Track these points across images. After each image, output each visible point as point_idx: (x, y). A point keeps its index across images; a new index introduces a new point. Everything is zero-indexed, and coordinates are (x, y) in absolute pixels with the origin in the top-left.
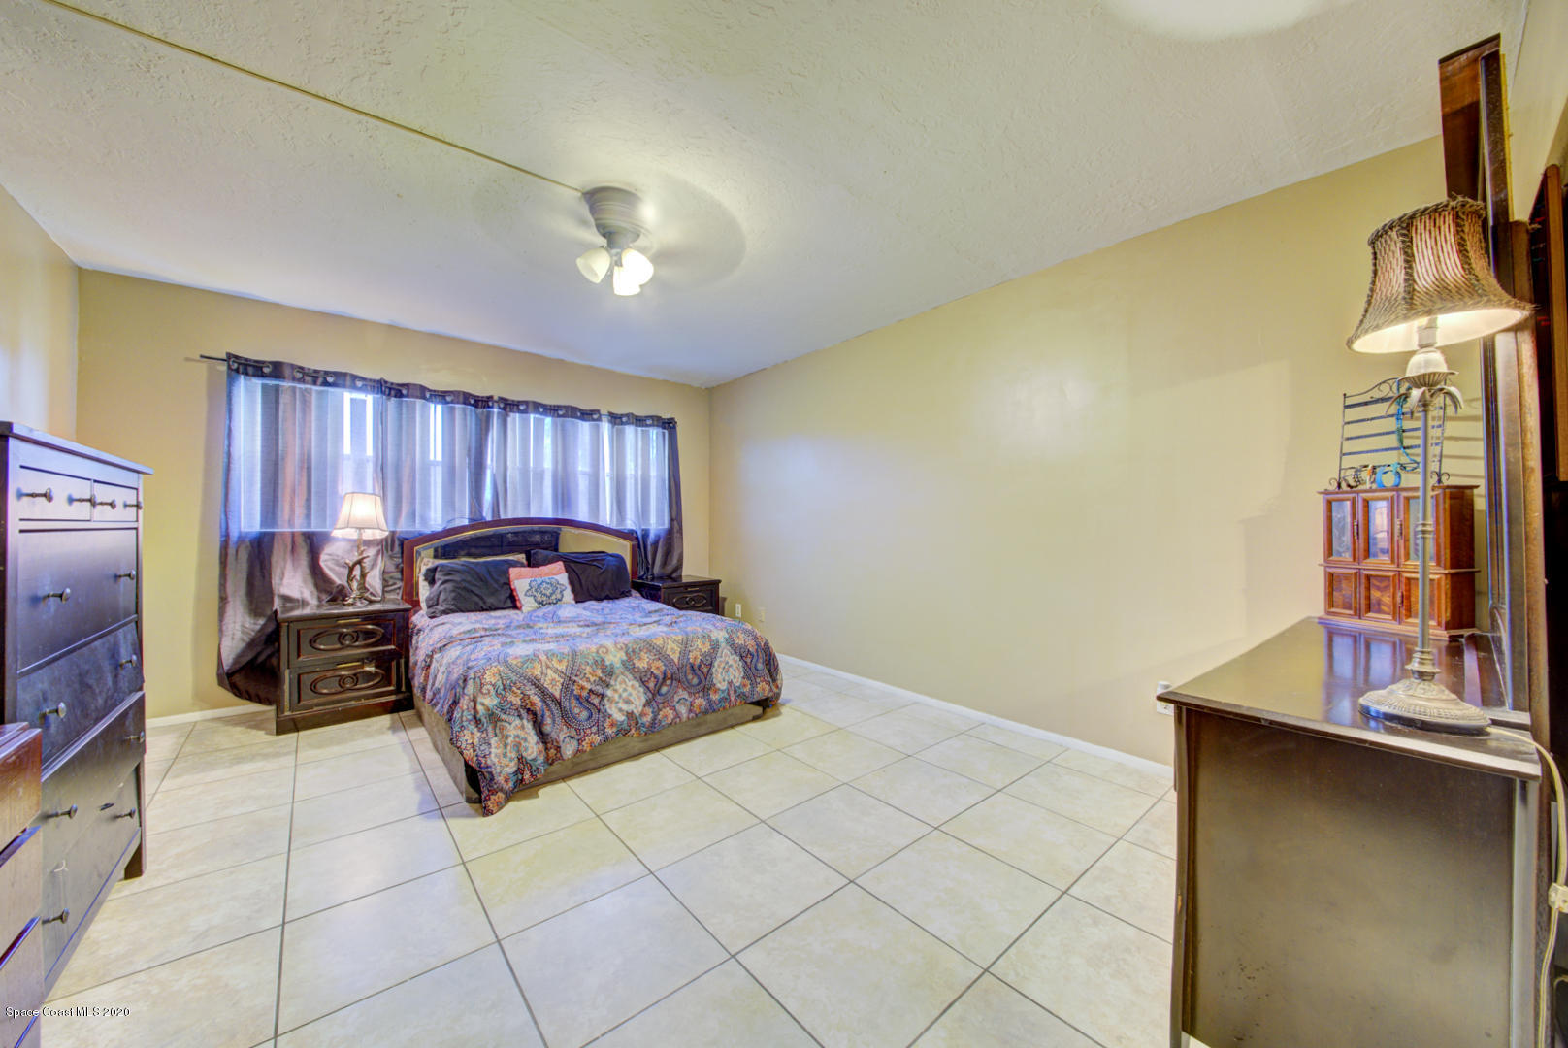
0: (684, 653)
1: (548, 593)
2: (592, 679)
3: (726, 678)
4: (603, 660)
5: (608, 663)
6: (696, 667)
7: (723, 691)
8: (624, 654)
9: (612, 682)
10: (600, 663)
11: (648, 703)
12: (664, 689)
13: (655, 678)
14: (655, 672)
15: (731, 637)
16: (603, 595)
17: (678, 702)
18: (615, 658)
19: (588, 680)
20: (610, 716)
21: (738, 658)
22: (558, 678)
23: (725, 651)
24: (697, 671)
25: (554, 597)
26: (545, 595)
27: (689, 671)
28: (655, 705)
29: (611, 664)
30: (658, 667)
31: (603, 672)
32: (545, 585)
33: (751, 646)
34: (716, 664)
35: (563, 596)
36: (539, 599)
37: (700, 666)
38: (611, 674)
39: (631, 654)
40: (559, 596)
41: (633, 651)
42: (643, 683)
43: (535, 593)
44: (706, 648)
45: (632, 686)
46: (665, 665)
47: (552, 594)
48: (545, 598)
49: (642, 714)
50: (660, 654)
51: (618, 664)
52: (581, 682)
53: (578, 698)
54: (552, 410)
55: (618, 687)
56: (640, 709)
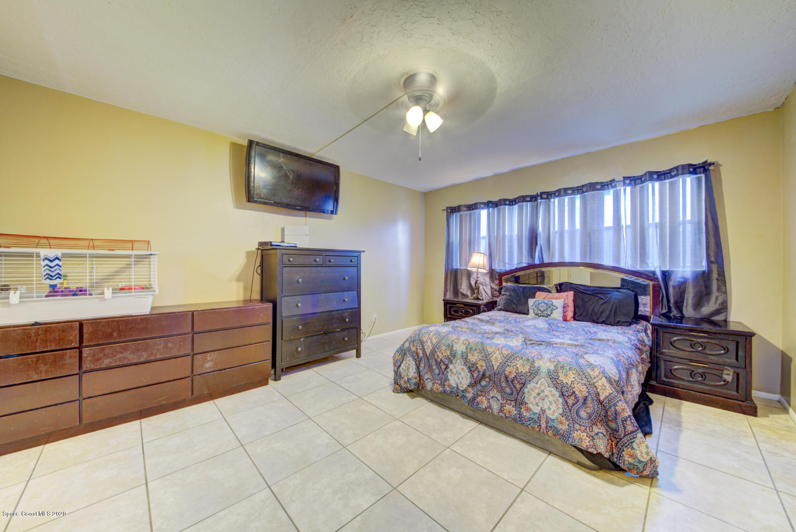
0: (504, 365)
1: (542, 309)
2: (444, 355)
3: (540, 404)
4: (453, 346)
5: (454, 349)
6: (509, 380)
7: (534, 414)
8: (465, 347)
9: (454, 361)
10: (450, 347)
11: (471, 385)
12: (483, 383)
13: (479, 372)
14: (479, 368)
15: (556, 371)
16: (601, 320)
17: (492, 397)
18: (459, 348)
19: (442, 354)
20: (449, 380)
21: (557, 394)
22: (431, 346)
23: (543, 380)
24: (510, 383)
25: (545, 312)
26: (540, 310)
27: (503, 380)
28: (475, 390)
29: (456, 350)
30: (482, 366)
31: (450, 353)
32: (543, 304)
33: (581, 390)
34: (529, 386)
35: (552, 313)
36: (536, 312)
37: (513, 381)
38: (454, 356)
39: (470, 349)
40: (549, 313)
41: (471, 349)
42: (471, 371)
43: (535, 308)
44: (524, 369)
45: (462, 369)
46: (486, 366)
47: (544, 310)
48: (539, 312)
49: (465, 390)
50: (487, 357)
51: (459, 352)
52: (438, 353)
53: (436, 361)
54: (578, 190)
55: (456, 365)
56: (465, 386)
